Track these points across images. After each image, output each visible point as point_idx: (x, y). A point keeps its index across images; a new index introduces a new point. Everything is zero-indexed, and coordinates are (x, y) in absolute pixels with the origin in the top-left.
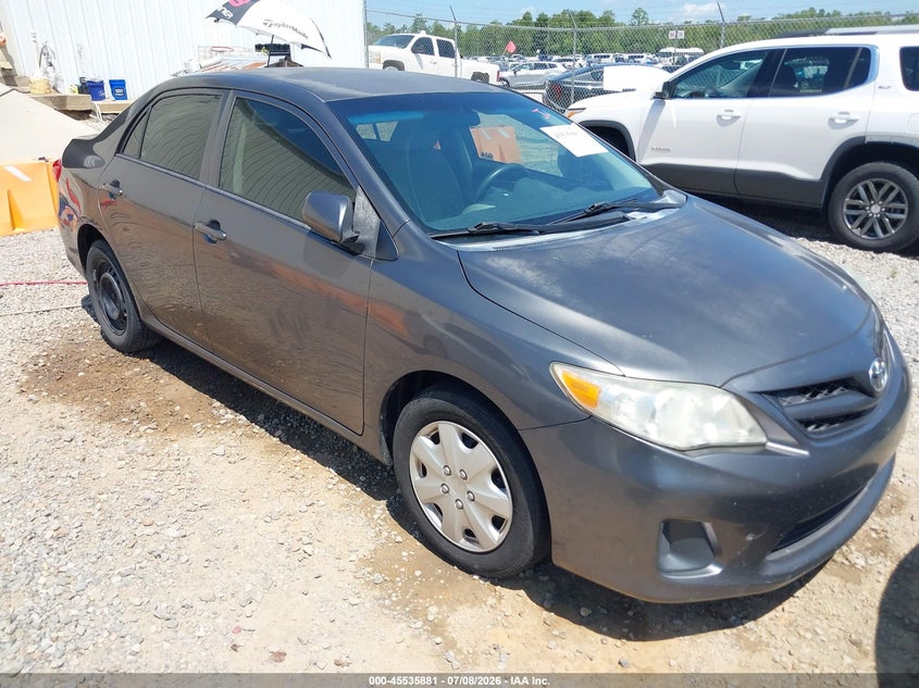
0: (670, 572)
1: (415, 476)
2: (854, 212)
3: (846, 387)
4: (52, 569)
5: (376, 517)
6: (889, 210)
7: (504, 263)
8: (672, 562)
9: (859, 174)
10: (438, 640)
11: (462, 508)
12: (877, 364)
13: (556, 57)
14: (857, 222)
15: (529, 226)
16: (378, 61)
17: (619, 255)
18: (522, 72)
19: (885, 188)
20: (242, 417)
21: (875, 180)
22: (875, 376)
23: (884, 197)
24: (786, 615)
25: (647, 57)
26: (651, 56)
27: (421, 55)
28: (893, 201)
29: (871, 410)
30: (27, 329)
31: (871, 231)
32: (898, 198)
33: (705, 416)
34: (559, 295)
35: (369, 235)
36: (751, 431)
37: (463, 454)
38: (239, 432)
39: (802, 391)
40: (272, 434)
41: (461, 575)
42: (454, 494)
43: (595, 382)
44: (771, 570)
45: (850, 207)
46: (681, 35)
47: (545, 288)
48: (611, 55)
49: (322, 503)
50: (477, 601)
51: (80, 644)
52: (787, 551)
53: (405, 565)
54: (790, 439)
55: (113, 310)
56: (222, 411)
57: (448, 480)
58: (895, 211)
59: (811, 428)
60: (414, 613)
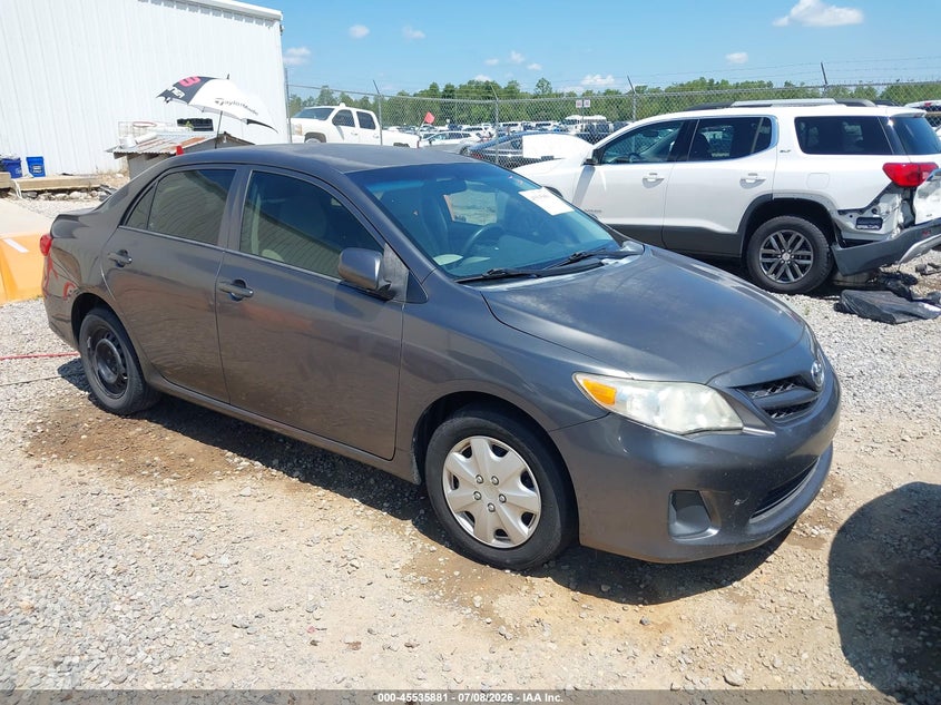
0: (678, 536)
1: (448, 490)
2: (768, 260)
3: (796, 384)
4: (123, 599)
5: (407, 533)
6: (797, 257)
7: (519, 299)
8: (680, 528)
9: (770, 226)
10: (489, 620)
11: (494, 511)
12: (816, 365)
13: (465, 127)
14: (772, 269)
15: (529, 271)
16: (300, 133)
17: (608, 290)
18: (437, 142)
19: (793, 238)
20: (257, 463)
21: (784, 231)
22: (816, 375)
23: (792, 246)
24: (764, 575)
25: (553, 124)
26: (557, 124)
27: (342, 127)
28: (800, 249)
29: (814, 402)
30: (13, 400)
31: (784, 277)
32: (804, 246)
33: (695, 409)
34: (570, 321)
35: (399, 283)
36: (730, 418)
37: (495, 462)
38: (259, 475)
39: (764, 386)
40: (291, 475)
41: (495, 572)
42: (486, 499)
43: (612, 385)
44: (754, 530)
45: (765, 256)
46: (587, 104)
47: (558, 317)
48: (519, 123)
49: (356, 526)
50: (513, 589)
51: (173, 654)
52: (764, 516)
53: (443, 568)
54: (760, 423)
55: (109, 375)
56: (236, 459)
57: (481, 488)
58: (803, 258)
59: (774, 416)
60: (462, 603)
